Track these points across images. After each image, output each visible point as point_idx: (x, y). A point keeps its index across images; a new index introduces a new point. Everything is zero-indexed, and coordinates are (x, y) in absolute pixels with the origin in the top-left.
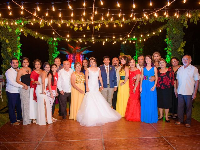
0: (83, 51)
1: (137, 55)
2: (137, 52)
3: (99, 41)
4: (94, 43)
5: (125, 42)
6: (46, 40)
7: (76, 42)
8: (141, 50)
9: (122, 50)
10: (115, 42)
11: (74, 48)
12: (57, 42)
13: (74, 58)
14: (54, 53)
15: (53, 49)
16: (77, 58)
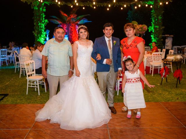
0: (80, 21)
1: (153, 25)
2: (153, 21)
3: (102, 6)
4: (95, 8)
5: (140, 6)
6: (29, 3)
7: (70, 7)
8: (160, 18)
9: (129, 19)
10: (125, 6)
11: (68, 17)
12: (45, 7)
13: (68, 29)
14: (41, 22)
15: (40, 16)
16: (72, 29)
